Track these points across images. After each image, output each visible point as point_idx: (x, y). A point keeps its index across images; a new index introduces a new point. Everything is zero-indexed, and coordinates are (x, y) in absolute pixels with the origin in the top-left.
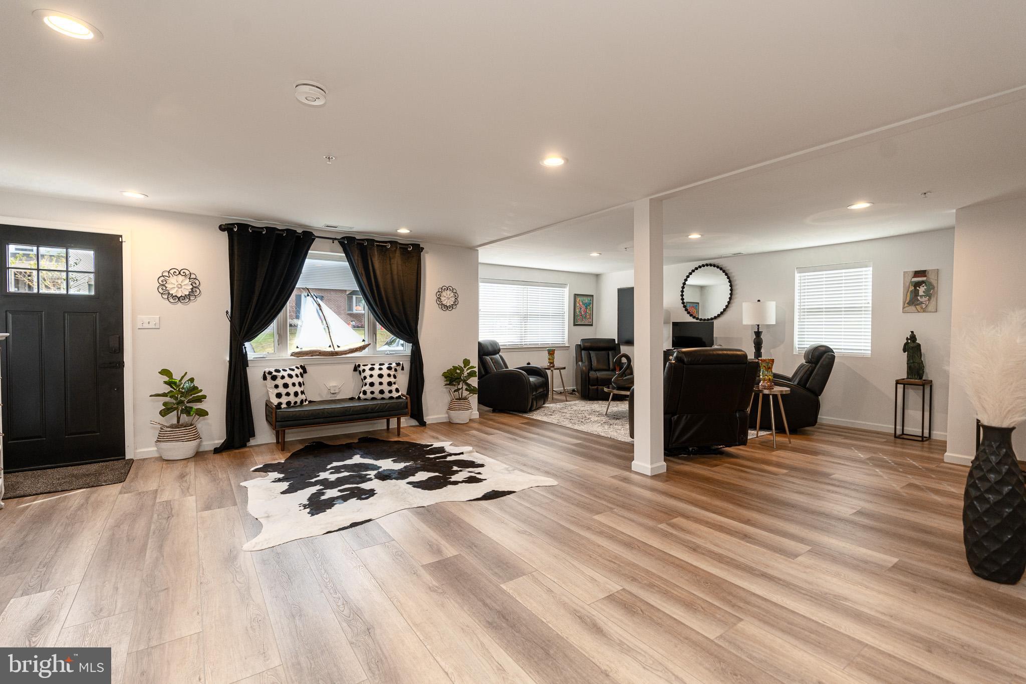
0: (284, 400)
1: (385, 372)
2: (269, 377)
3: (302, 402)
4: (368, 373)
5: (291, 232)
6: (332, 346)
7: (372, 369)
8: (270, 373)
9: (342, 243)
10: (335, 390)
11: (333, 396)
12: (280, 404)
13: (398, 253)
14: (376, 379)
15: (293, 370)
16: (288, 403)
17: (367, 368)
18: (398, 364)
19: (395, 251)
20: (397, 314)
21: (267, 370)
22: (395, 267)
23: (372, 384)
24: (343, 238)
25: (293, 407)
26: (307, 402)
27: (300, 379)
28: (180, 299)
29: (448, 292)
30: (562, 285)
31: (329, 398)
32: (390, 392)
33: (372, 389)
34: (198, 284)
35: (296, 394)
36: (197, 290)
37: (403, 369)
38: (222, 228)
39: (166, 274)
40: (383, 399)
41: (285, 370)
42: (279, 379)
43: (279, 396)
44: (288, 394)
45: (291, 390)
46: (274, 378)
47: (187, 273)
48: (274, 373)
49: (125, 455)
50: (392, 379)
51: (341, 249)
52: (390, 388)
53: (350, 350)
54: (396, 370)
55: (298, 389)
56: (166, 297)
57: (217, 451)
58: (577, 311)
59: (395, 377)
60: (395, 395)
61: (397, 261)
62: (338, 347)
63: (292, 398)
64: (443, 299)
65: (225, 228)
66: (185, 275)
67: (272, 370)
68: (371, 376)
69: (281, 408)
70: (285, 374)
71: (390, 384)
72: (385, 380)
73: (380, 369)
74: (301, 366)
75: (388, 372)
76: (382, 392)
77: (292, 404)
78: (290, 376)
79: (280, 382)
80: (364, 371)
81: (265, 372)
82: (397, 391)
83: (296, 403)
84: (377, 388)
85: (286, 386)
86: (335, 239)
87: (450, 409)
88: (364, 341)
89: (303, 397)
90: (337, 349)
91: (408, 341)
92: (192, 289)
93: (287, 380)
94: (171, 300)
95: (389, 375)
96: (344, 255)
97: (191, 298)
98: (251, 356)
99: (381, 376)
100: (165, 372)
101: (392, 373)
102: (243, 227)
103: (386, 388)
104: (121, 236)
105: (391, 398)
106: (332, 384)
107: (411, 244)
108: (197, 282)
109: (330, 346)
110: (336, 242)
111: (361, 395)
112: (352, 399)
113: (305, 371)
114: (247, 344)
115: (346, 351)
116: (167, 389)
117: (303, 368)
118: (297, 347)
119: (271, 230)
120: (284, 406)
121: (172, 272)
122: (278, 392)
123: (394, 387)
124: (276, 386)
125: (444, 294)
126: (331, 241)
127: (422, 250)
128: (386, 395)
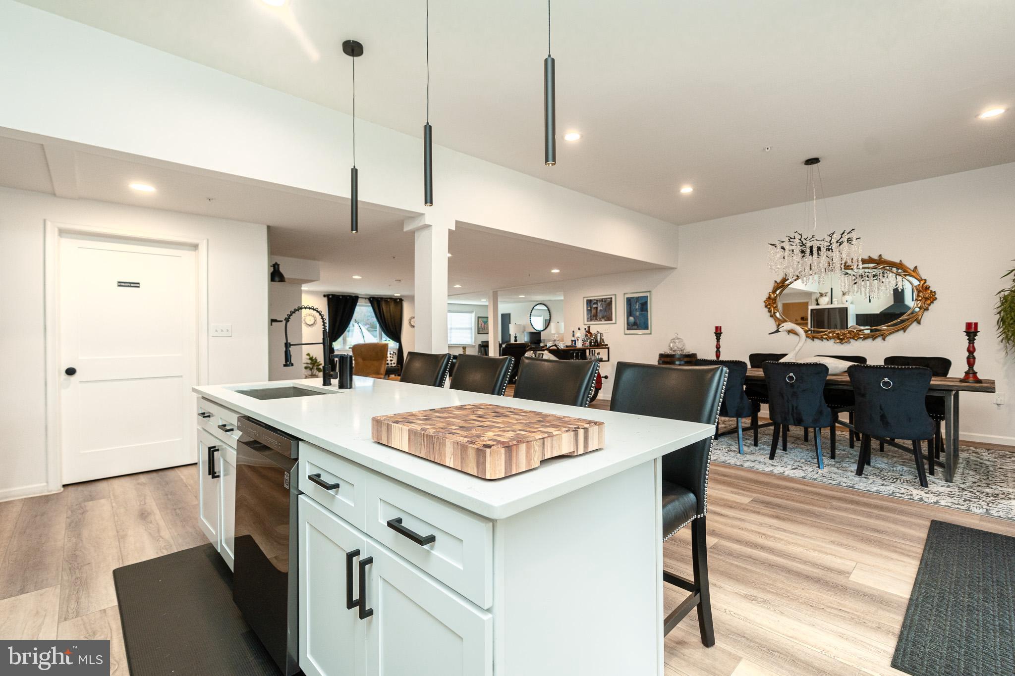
5: (350, 296)
6: (365, 342)
9: (369, 300)
13: (393, 303)
18: (394, 352)
20: (392, 330)
21: (342, 353)
22: (391, 309)
24: (370, 298)
28: (310, 325)
29: (414, 319)
30: (471, 312)
32: (391, 364)
34: (316, 319)
37: (395, 354)
38: (325, 296)
50: (392, 359)
51: (369, 302)
52: (391, 362)
54: (393, 355)
58: (480, 326)
59: (393, 358)
61: (392, 306)
64: (411, 322)
65: (327, 296)
66: (312, 316)
71: (391, 360)
72: (389, 359)
75: (390, 355)
76: (388, 364)
86: (366, 298)
90: (367, 344)
91: (397, 342)
92: (314, 321)
94: (307, 326)
96: (370, 305)
97: (314, 325)
98: (335, 348)
100: (308, 354)
102: (333, 296)
105: (392, 367)
107: (398, 299)
110: (367, 299)
114: (333, 343)
118: (350, 345)
119: (344, 296)
121: (307, 315)
123: (393, 362)
125: (412, 320)
127: (403, 300)
128: (390, 365)
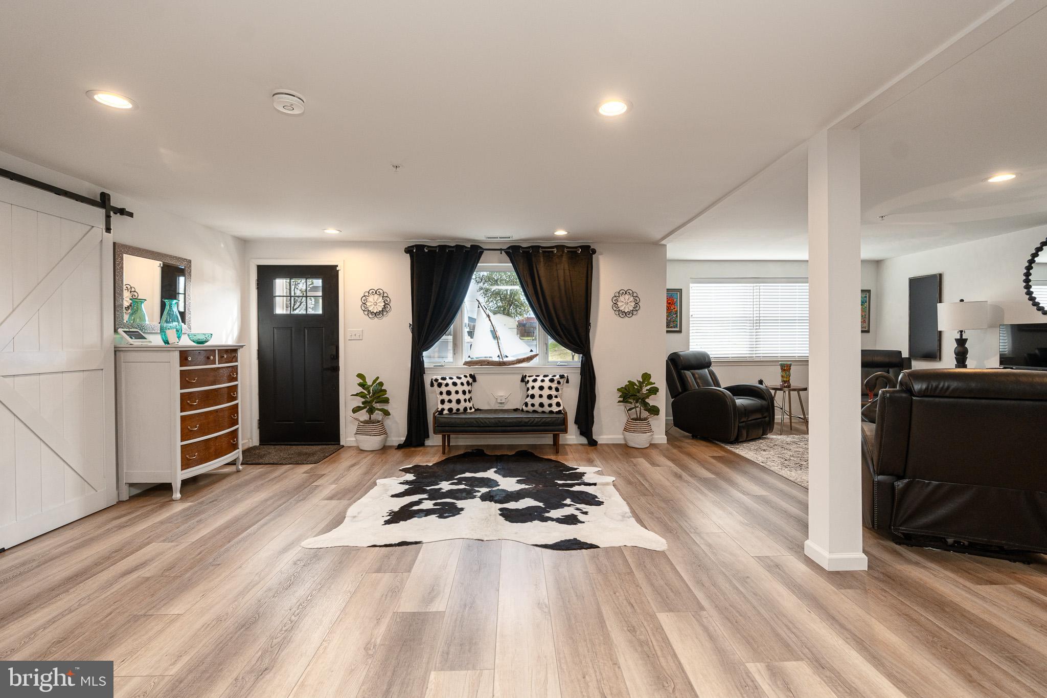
0: (447, 406)
1: (547, 384)
2: (435, 384)
3: (465, 409)
4: (530, 384)
5: (459, 248)
6: (500, 356)
7: (535, 381)
8: (436, 380)
9: (507, 253)
10: (501, 400)
11: (500, 405)
12: (443, 410)
13: (564, 259)
14: (536, 392)
15: (460, 378)
16: (450, 410)
17: (531, 379)
18: (562, 377)
19: (562, 256)
20: (564, 323)
21: (434, 377)
22: (561, 273)
23: (533, 396)
24: (509, 248)
25: (455, 413)
26: (473, 410)
27: (466, 388)
28: (376, 314)
29: (627, 296)
31: (497, 407)
32: (550, 405)
33: (532, 401)
34: (389, 301)
35: (458, 401)
36: (388, 306)
37: (567, 382)
38: (406, 251)
39: (367, 294)
40: (543, 412)
41: (451, 378)
42: (443, 386)
43: (443, 402)
44: (450, 401)
45: (454, 397)
46: (440, 385)
47: (381, 292)
48: (440, 381)
49: (339, 442)
50: (553, 393)
51: (508, 259)
52: (550, 402)
53: (517, 360)
54: (559, 383)
55: (461, 396)
56: (366, 313)
57: (400, 447)
59: (557, 390)
60: (555, 409)
61: (563, 268)
62: (507, 357)
63: (454, 406)
64: (620, 304)
65: (408, 250)
66: (380, 295)
67: (439, 378)
68: (533, 388)
69: (442, 414)
70: (450, 382)
71: (550, 397)
72: (546, 392)
73: (543, 381)
74: (471, 376)
75: (551, 384)
76: (541, 405)
77: (454, 411)
78: (455, 384)
79: (444, 389)
80: (528, 381)
81: (432, 380)
82: (558, 404)
83: (458, 410)
84: (537, 401)
85: (449, 393)
86: (501, 250)
87: (625, 430)
88: (531, 351)
89: (468, 405)
90: (505, 359)
91: (576, 351)
92: (384, 306)
93: (452, 389)
94: (370, 316)
95: (550, 388)
96: (511, 264)
97: (385, 314)
98: (427, 364)
99: (541, 388)
100: (360, 376)
101: (554, 385)
102: (420, 247)
103: (546, 401)
104: (337, 266)
105: (551, 412)
106: (501, 393)
107: (578, 247)
108: (388, 299)
109: (499, 356)
110: (503, 252)
111: (524, 407)
112: (516, 410)
113: (474, 380)
114: (425, 353)
115: (513, 361)
116: (360, 389)
117: (473, 377)
118: (469, 357)
119: (442, 248)
120: (446, 412)
121: (370, 292)
122: (442, 398)
123: (554, 401)
124: (441, 393)
125: (621, 298)
126: (499, 252)
127: (594, 251)
128: (547, 409)
